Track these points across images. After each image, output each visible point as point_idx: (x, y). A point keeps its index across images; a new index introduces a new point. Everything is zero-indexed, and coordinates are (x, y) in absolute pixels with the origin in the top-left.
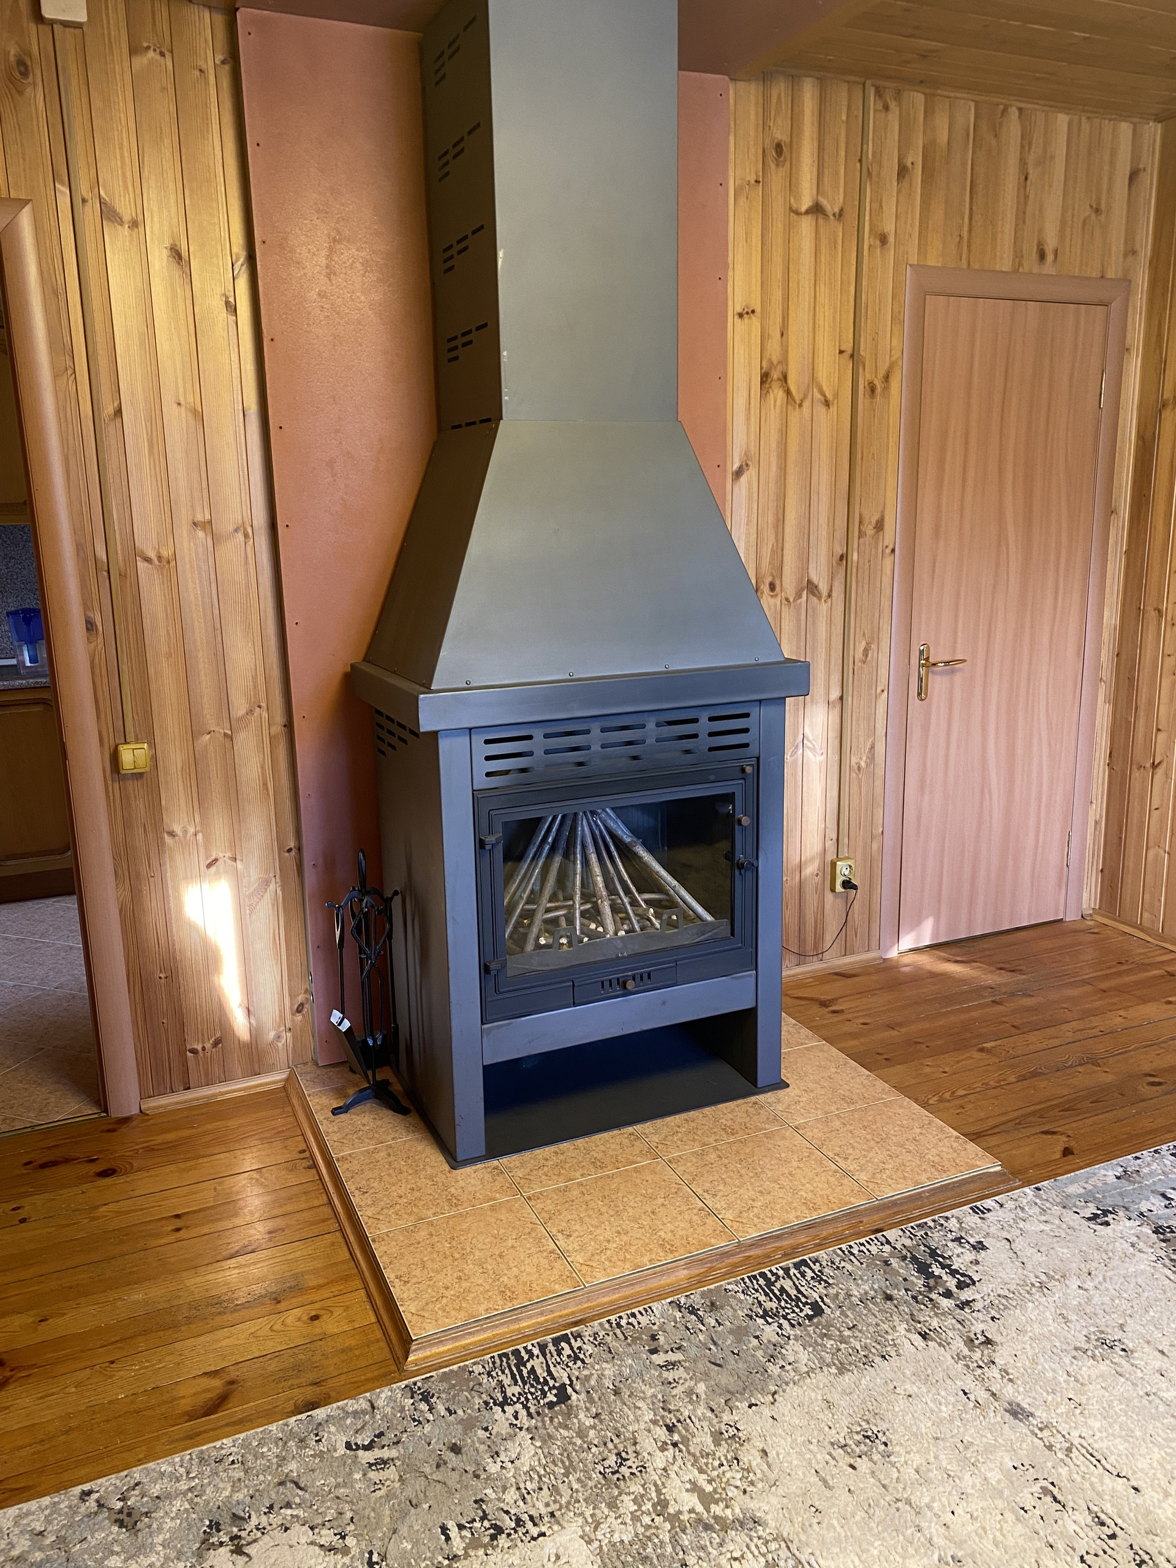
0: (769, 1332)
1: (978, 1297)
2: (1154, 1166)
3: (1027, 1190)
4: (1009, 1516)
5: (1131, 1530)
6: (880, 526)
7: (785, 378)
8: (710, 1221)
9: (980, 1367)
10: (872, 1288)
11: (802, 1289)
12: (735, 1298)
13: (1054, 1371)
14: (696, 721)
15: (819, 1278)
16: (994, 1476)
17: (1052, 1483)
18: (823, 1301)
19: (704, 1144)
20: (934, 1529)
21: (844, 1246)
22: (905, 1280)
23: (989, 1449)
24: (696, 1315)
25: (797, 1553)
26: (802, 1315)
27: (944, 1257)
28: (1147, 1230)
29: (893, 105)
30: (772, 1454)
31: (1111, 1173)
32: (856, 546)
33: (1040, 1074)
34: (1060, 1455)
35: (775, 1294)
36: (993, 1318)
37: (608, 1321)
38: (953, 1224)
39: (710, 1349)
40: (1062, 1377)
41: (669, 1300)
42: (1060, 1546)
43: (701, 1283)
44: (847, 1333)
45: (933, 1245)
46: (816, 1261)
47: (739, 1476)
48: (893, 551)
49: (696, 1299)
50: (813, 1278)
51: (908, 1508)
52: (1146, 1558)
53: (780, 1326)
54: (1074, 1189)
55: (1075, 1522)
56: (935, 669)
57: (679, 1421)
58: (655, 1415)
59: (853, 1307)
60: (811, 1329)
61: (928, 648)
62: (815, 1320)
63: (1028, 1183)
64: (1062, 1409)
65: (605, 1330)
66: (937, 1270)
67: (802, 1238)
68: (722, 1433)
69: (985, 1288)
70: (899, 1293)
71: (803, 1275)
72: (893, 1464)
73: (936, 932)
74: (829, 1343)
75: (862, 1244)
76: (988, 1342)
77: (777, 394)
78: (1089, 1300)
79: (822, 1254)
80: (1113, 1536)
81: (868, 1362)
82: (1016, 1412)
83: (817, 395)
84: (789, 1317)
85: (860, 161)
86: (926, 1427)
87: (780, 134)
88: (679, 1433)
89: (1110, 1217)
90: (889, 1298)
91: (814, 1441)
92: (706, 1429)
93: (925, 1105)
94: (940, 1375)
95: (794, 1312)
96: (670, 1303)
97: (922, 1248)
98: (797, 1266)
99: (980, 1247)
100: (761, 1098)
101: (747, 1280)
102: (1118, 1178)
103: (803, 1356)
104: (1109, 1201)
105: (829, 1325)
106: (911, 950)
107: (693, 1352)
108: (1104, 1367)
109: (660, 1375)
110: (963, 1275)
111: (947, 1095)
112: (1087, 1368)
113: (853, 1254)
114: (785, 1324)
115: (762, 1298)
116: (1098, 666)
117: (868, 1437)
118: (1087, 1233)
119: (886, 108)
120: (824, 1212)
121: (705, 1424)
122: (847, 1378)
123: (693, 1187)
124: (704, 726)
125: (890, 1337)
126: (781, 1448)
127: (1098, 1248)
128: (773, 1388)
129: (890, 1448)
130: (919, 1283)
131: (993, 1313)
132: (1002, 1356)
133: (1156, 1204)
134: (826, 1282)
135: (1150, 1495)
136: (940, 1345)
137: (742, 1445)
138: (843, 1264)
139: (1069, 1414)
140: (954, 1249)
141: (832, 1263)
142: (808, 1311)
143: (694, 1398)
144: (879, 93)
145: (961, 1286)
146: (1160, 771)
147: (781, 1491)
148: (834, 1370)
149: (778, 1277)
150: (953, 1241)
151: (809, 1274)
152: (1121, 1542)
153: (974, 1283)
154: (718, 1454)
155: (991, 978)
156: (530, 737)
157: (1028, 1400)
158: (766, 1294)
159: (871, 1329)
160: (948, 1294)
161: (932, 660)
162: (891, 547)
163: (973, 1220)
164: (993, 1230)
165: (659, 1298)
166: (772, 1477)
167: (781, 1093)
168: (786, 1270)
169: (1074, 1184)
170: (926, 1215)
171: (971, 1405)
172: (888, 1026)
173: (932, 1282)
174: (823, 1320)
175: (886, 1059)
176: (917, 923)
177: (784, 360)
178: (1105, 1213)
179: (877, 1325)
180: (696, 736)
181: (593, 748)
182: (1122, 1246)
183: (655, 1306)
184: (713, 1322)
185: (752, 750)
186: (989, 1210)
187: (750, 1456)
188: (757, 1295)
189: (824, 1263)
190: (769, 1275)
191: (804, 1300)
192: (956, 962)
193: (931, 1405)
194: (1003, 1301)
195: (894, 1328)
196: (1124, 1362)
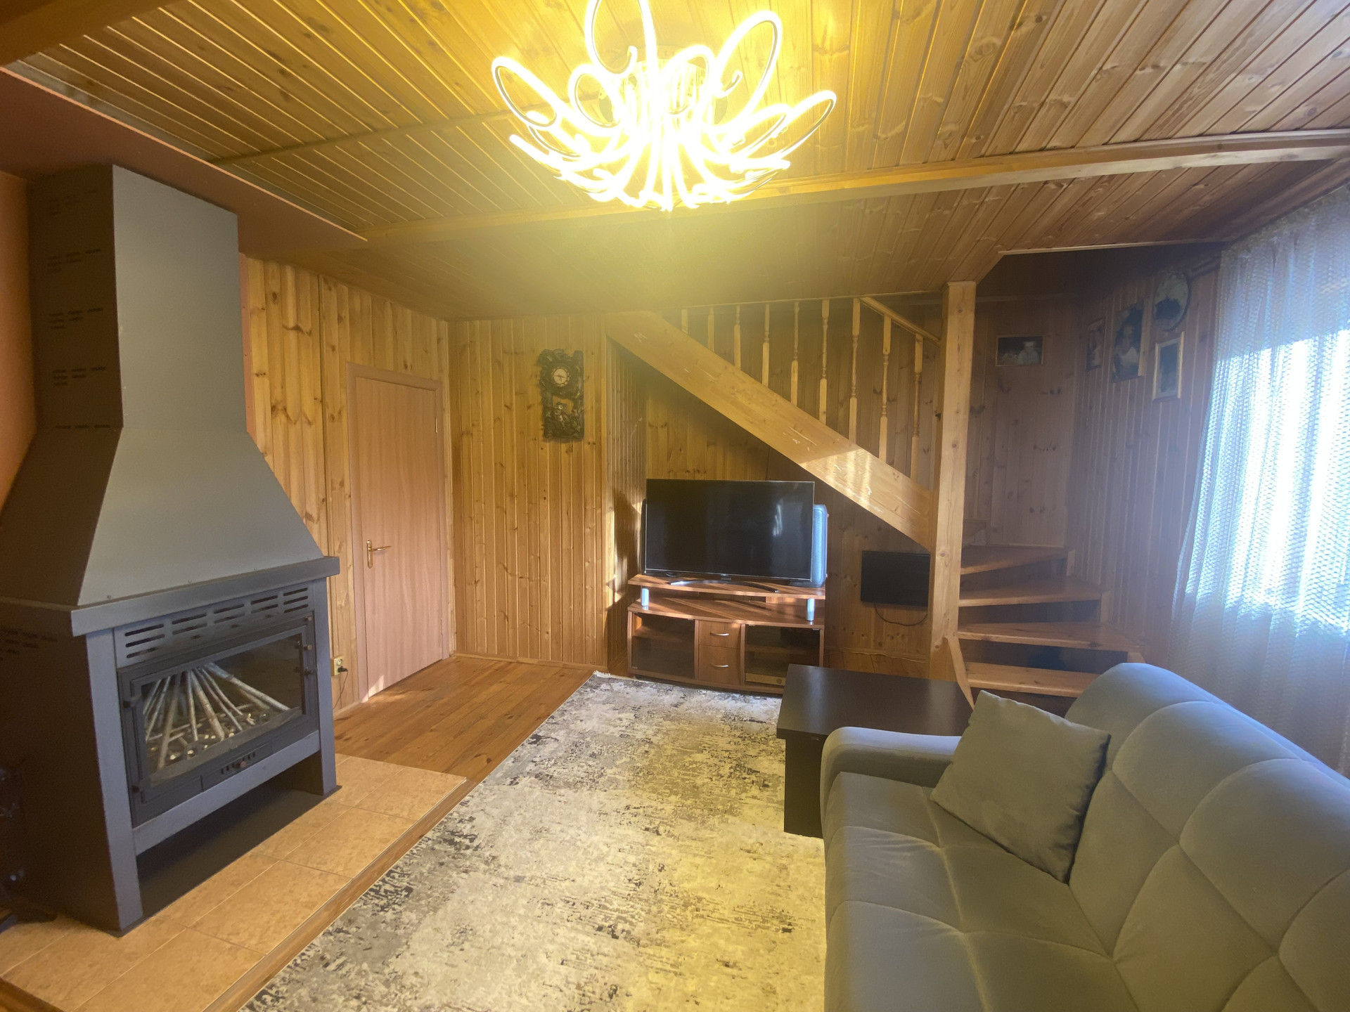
0: (389, 915)
1: (481, 841)
2: (524, 751)
3: (480, 785)
4: (535, 923)
5: (579, 897)
6: (342, 484)
7: (285, 409)
8: (330, 878)
9: (495, 870)
10: (432, 865)
11: (397, 885)
12: (361, 910)
13: (525, 854)
14: (276, 597)
15: (402, 875)
16: (522, 911)
17: (544, 899)
18: (410, 884)
19: (305, 839)
20: (510, 951)
21: (408, 853)
22: (445, 852)
23: (515, 902)
24: (343, 931)
25: (456, 1006)
26: (402, 897)
27: (458, 832)
28: (533, 778)
29: (333, 288)
30: (420, 971)
31: (510, 762)
32: (331, 495)
33: (463, 732)
34: (542, 886)
35: (383, 896)
36: (491, 847)
37: (288, 967)
38: (455, 815)
39: (360, 944)
40: (529, 855)
41: (322, 933)
42: (558, 921)
43: (337, 913)
44: (429, 892)
45: (451, 829)
46: (397, 867)
47: (408, 993)
48: (350, 496)
49: (338, 923)
50: (399, 876)
51: (494, 950)
52: (588, 904)
53: (394, 909)
54: (499, 775)
55: (559, 908)
56: (376, 552)
57: (361, 990)
58: (345, 997)
59: (426, 878)
60: (410, 901)
61: (371, 542)
62: (410, 896)
63: (479, 782)
64: (534, 868)
65: (288, 972)
66: (457, 839)
67: (385, 860)
68: (388, 980)
69: (483, 836)
70: (446, 859)
71: (393, 878)
72: (479, 936)
73: (386, 682)
74: (423, 902)
75: (417, 847)
76: (494, 858)
77: (281, 418)
78: (525, 817)
79: (399, 862)
80: (574, 904)
81: (446, 899)
82: (518, 879)
83: (304, 419)
84: (396, 902)
85: (319, 310)
86: (485, 910)
87: (276, 289)
88: (364, 996)
89: (517, 780)
90: (442, 864)
91: (438, 951)
92: (379, 984)
93: (416, 766)
94: (481, 885)
95: (397, 898)
96: (323, 934)
97: (447, 833)
98: (388, 875)
99: (472, 819)
100: (328, 799)
101: (364, 897)
102: (513, 762)
103: (413, 916)
104: (514, 773)
105: (418, 894)
106: (374, 695)
107: (351, 951)
108: (542, 841)
109: (337, 975)
110: (470, 836)
111: (425, 758)
112: (537, 845)
113: (414, 854)
114: (396, 906)
115: (376, 901)
116: (446, 543)
117: (462, 932)
118: (512, 791)
119: (330, 289)
120: (394, 840)
121: (377, 982)
122: (440, 912)
123: (309, 865)
124: (281, 599)
125: (451, 882)
126: (425, 965)
127: (519, 795)
128: (404, 941)
129: (474, 930)
130: (452, 850)
131: (490, 844)
132: (503, 861)
133: (531, 767)
134: (407, 874)
135: (579, 880)
136: (475, 871)
137: (402, 978)
138: (411, 861)
139: (538, 867)
140: (461, 826)
141: (406, 863)
142: (404, 893)
143: (363, 973)
144: (326, 281)
145: (472, 840)
146: (479, 584)
147: (433, 985)
148: (431, 913)
149: (380, 886)
150: (459, 823)
151: (396, 875)
152: (578, 904)
153: (476, 836)
154: (391, 991)
155: (422, 695)
156: (161, 626)
157: (521, 872)
158: (378, 898)
159: (440, 883)
160: (468, 847)
161: (373, 547)
162: (349, 494)
163: (464, 809)
164: (474, 809)
165: (314, 935)
166: (425, 981)
167: (339, 793)
168: (383, 881)
169: (498, 773)
170: (441, 818)
171: (499, 888)
172: (380, 736)
173: (458, 846)
174: (414, 893)
175: (386, 753)
176: (376, 680)
177: (284, 399)
178: (515, 779)
179: (442, 880)
180: (276, 606)
181: (208, 625)
182: (527, 789)
183: (315, 941)
184: (354, 929)
185: (310, 608)
186: (468, 801)
187: (410, 980)
188: (373, 901)
189: (402, 866)
190: (375, 888)
191: (400, 889)
192: (401, 694)
193: (484, 899)
194: (492, 837)
195: (451, 876)
196: (548, 835)
